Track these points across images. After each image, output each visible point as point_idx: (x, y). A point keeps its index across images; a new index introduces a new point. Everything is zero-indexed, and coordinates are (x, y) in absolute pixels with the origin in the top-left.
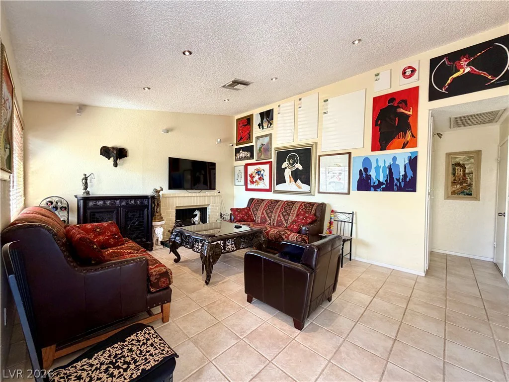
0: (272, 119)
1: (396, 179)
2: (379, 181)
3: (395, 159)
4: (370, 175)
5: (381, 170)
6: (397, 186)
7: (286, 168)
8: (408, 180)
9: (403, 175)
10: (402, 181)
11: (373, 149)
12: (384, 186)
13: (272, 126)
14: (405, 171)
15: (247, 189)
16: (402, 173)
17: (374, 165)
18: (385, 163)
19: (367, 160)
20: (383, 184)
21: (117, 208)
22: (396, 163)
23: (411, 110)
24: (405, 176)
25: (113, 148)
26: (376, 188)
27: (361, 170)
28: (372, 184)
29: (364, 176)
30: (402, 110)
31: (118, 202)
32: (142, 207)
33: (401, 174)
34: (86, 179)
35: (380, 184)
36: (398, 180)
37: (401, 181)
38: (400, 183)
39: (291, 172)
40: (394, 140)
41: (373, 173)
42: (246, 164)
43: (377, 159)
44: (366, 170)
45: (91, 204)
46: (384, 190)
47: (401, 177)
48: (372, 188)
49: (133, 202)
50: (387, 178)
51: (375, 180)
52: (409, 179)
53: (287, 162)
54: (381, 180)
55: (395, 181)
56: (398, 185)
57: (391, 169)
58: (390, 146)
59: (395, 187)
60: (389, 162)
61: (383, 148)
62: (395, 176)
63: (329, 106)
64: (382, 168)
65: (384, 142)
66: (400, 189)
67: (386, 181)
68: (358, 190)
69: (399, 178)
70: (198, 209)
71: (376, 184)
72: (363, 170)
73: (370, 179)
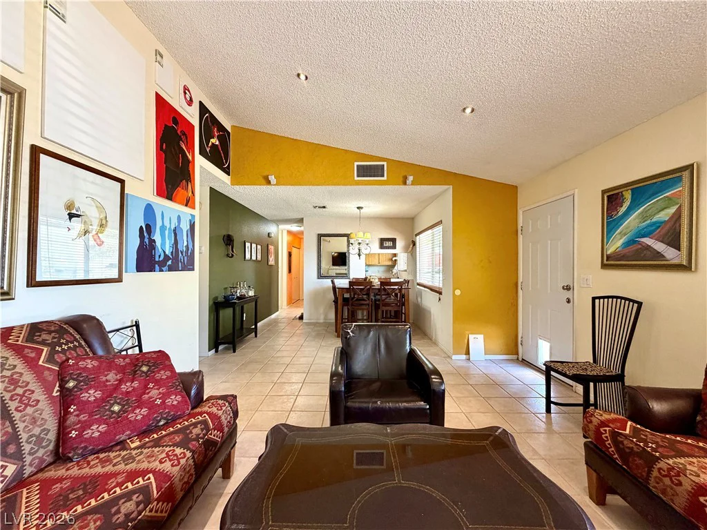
1: (181, 251)
2: (164, 252)
4: (154, 241)
5: (167, 233)
11: (159, 192)
14: (187, 241)
18: (170, 223)
19: (150, 210)
22: (181, 226)
23: (191, 154)
26: (161, 266)
27: (141, 228)
28: (157, 259)
29: (147, 240)
30: (184, 147)
35: (167, 258)
36: (182, 253)
43: (163, 213)
44: (148, 228)
46: (170, 269)
48: (157, 266)
50: (173, 248)
51: (160, 250)
52: (190, 252)
54: (167, 252)
55: (180, 254)
57: (176, 234)
59: (180, 264)
61: (169, 196)
62: (180, 247)
64: (167, 230)
65: (170, 186)
68: (137, 271)
71: (161, 259)
72: (144, 229)
73: (155, 249)
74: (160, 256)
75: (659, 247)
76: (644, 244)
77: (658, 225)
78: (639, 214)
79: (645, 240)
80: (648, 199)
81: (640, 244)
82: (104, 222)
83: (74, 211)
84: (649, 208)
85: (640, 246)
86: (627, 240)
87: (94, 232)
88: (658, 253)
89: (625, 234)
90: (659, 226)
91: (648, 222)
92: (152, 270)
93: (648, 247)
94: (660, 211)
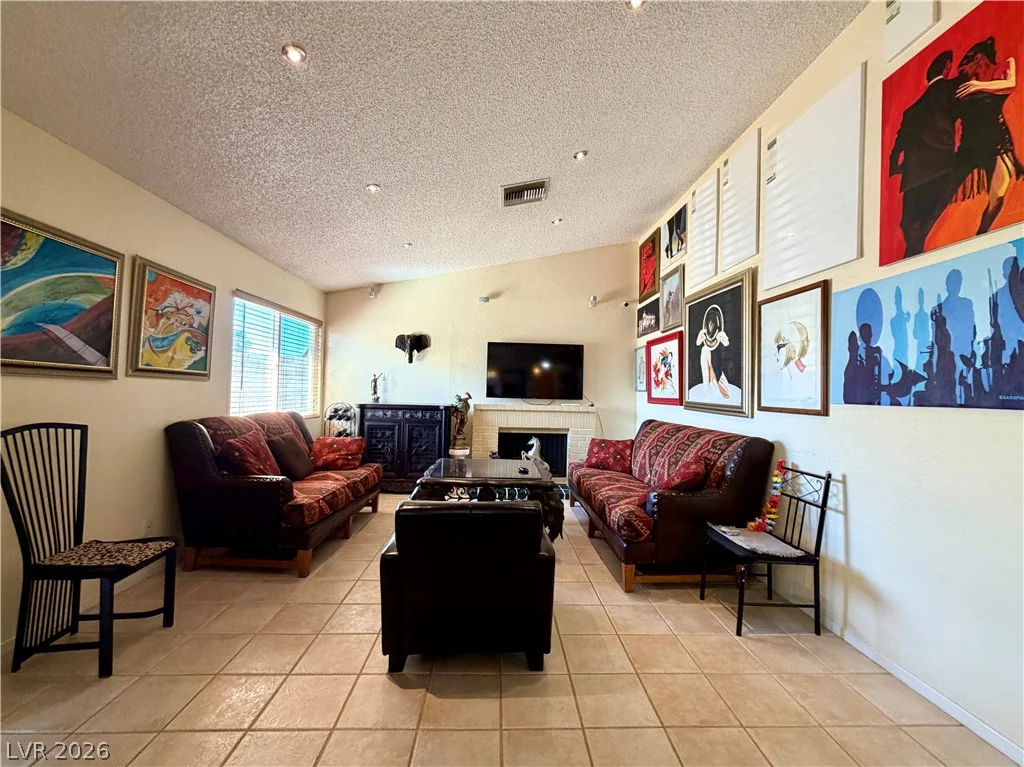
0: (684, 229)
1: (962, 357)
2: (904, 367)
3: (954, 279)
4: (878, 350)
5: (910, 326)
6: (967, 387)
7: (702, 345)
8: (1006, 359)
9: (986, 342)
10: (985, 365)
11: (887, 257)
12: (920, 387)
13: (684, 245)
14: (995, 325)
15: (651, 400)
16: (985, 331)
17: (889, 311)
18: (921, 301)
19: (868, 300)
20: (916, 378)
21: (399, 422)
22: (961, 294)
23: (1012, 71)
24: (996, 343)
25: (409, 336)
26: (897, 393)
27: (853, 334)
28: (885, 381)
29: (862, 352)
30: (976, 85)
31: (400, 413)
32: (431, 424)
33: (980, 338)
34: (375, 381)
35: (910, 377)
36: (968, 361)
37: (979, 364)
38: (977, 372)
39: (710, 354)
40: (951, 207)
41: (885, 342)
42: (648, 343)
43: (898, 289)
44: (866, 331)
45: (369, 414)
46: (921, 401)
47: (980, 350)
48: (884, 394)
49: (420, 414)
50: (931, 354)
51: (892, 363)
52: (1013, 356)
53: (704, 330)
54: (912, 366)
55: (960, 365)
56: (970, 380)
57: (944, 319)
58: (936, 233)
59: (959, 390)
60: (936, 293)
61: (914, 248)
62: (958, 347)
63: (778, 157)
64: (912, 319)
65: (917, 225)
66: (977, 399)
67: (928, 366)
68: (846, 403)
69: (974, 354)
70: (536, 436)
71: (896, 379)
72: (858, 334)
73: (879, 364)
74: (891, 376)
75: (75, 343)
76: (51, 335)
77: (76, 311)
78: (48, 283)
79: (51, 327)
80: (63, 266)
81: (45, 334)
82: (806, 343)
83: (781, 342)
84: (65, 280)
85: (45, 337)
86: (19, 321)
87: (797, 358)
88: (74, 352)
89: (16, 309)
90: (76, 314)
91: (61, 301)
92: (873, 400)
93: (58, 341)
94: (81, 292)
